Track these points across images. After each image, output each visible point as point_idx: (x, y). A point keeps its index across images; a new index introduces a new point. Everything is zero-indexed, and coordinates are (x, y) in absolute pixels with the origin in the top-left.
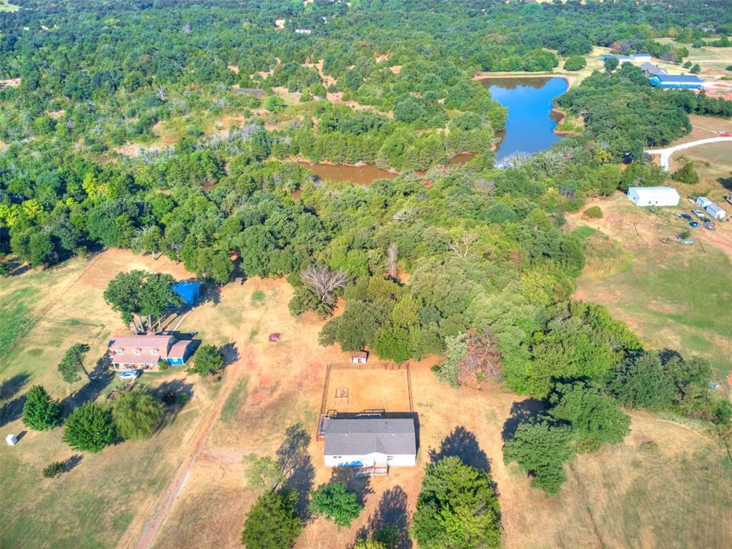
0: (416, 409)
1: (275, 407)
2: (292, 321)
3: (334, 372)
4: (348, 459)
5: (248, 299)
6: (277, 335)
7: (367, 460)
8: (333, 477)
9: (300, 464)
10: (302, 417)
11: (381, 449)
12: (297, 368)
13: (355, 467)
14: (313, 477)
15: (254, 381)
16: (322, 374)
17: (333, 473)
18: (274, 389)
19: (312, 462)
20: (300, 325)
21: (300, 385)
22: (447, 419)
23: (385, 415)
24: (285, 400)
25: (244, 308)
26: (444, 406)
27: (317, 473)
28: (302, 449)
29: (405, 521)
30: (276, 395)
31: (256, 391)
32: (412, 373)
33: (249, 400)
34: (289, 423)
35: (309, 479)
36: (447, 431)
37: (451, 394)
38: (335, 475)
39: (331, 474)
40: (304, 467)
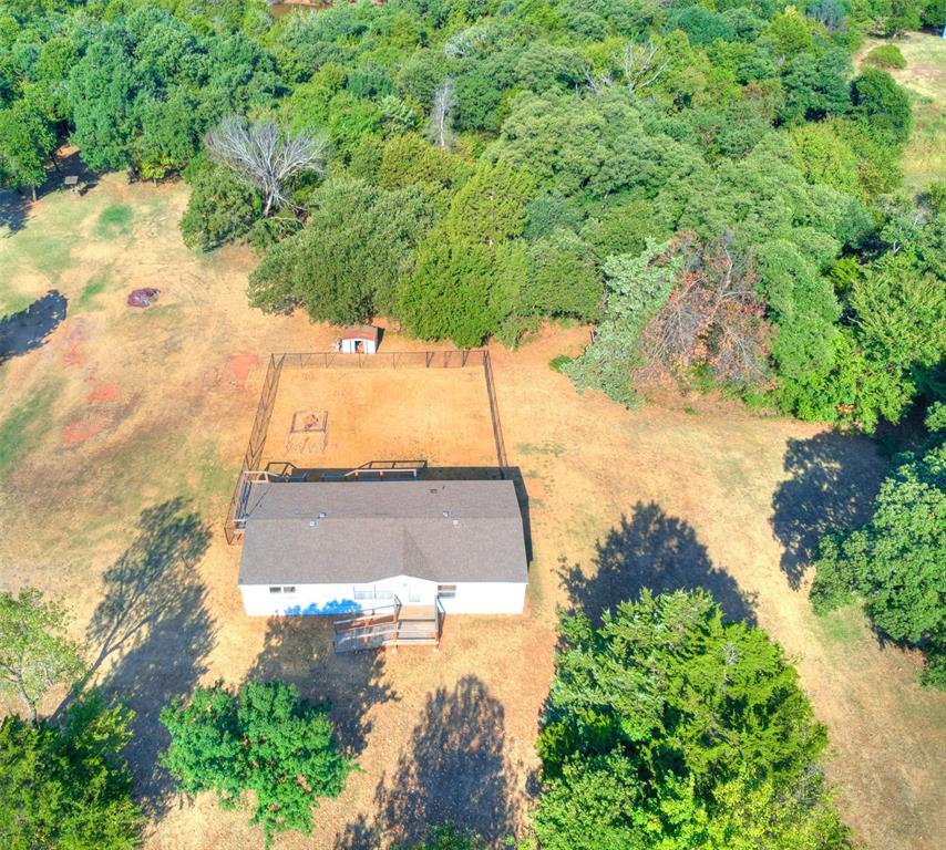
0: (513, 460)
1: (119, 456)
2: (192, 266)
3: (289, 376)
4: (316, 596)
5: (90, 221)
6: (150, 293)
7: (375, 597)
8: (269, 650)
9: (171, 610)
10: (193, 481)
11: (418, 566)
12: (192, 363)
13: (338, 620)
14: (206, 649)
15: (74, 392)
16: (257, 379)
17: (268, 636)
18: (124, 412)
19: (206, 604)
20: (211, 273)
21: (197, 402)
22: (607, 482)
23: (426, 473)
24: (153, 438)
25: (77, 238)
26: (594, 451)
27: (219, 637)
28: (181, 565)
29: (503, 798)
30: (127, 427)
31: (74, 418)
32: (497, 373)
33: (53, 439)
34: (152, 497)
35: (194, 654)
36: (611, 515)
37: (609, 419)
38: (274, 642)
39: (262, 639)
40: (180, 619)
